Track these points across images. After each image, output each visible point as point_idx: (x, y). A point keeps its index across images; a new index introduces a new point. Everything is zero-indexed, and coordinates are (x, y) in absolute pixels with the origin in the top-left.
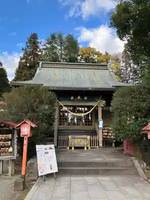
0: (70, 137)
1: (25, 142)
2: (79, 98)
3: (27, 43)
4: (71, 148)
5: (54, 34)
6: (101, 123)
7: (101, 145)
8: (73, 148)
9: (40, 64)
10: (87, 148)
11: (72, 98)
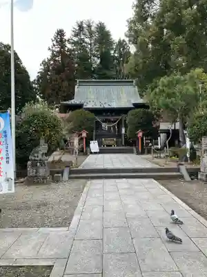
0: (103, 139)
1: (84, 139)
2: (109, 114)
5: (82, 22)
6: (123, 130)
7: (123, 144)
8: (105, 146)
9: (78, 82)
11: (104, 114)
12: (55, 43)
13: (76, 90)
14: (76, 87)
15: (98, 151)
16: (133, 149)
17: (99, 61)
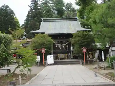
0: (58, 54)
1: (43, 54)
2: (62, 38)
3: (31, 2)
4: (59, 59)
6: (72, 48)
7: (72, 58)
8: (60, 59)
9: (42, 20)
10: (66, 59)
11: (58, 38)
12: (32, 3)
13: (41, 24)
14: (41, 22)
15: (53, 63)
16: (79, 61)
17: (56, 12)
